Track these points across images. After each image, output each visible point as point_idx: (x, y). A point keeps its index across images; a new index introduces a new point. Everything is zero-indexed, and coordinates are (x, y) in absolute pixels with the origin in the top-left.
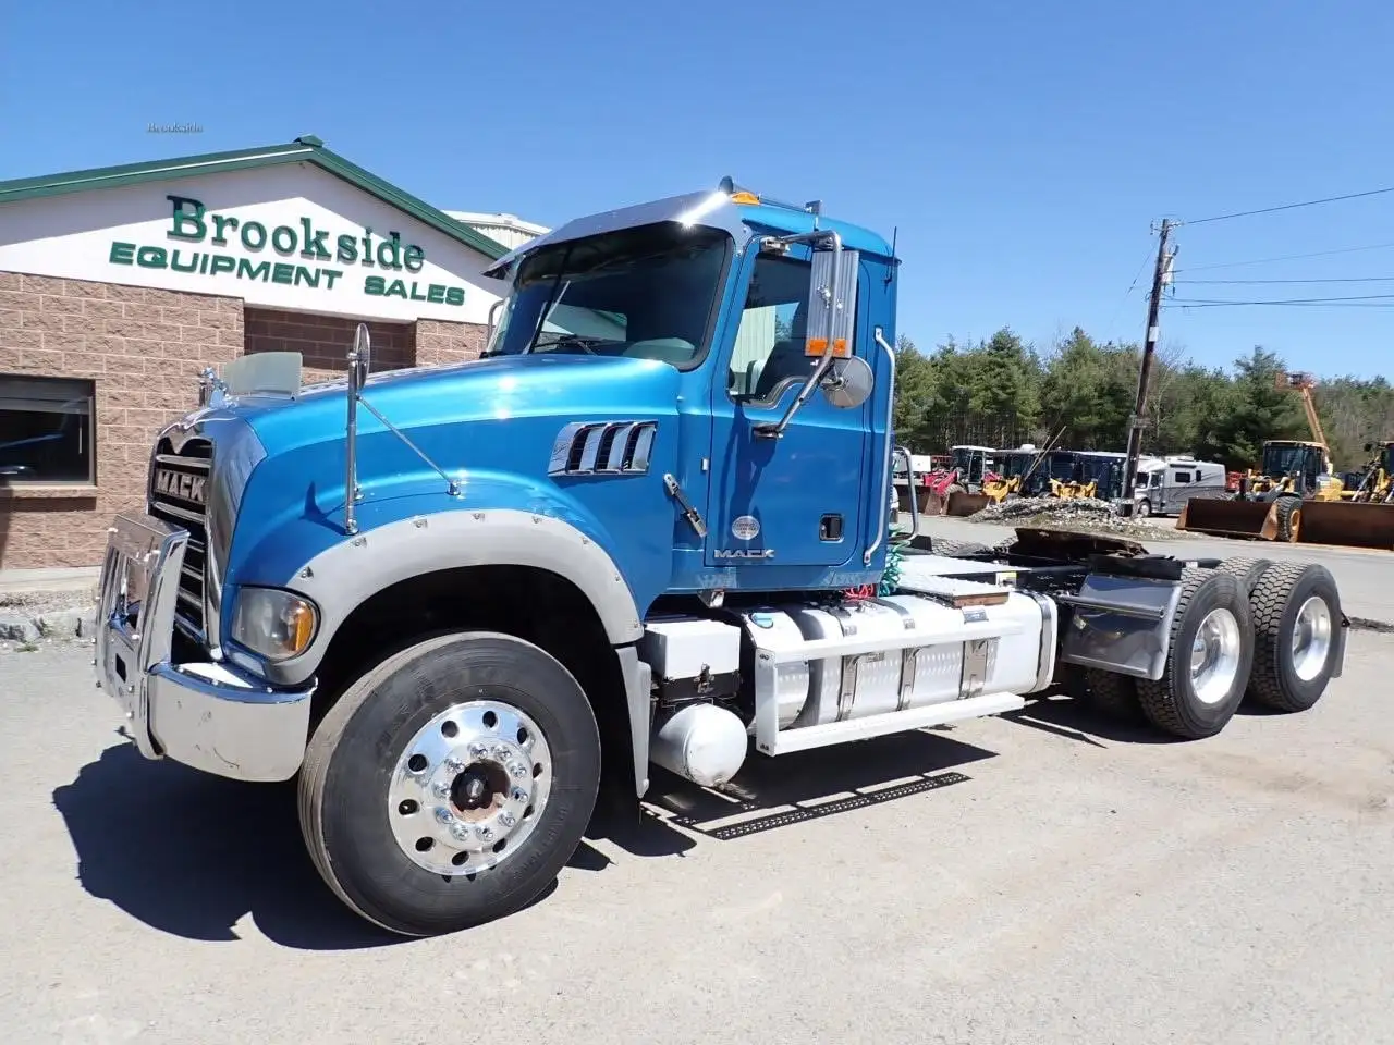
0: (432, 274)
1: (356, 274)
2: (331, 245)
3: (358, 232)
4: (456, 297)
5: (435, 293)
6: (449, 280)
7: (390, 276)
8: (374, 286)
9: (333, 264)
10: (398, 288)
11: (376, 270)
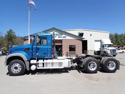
0: (63, 36)
1: (58, 36)
2: (56, 35)
3: (58, 33)
4: (65, 37)
5: (64, 37)
6: (65, 36)
7: (60, 36)
8: (59, 37)
9: (56, 36)
10: (61, 37)
11: (59, 36)
